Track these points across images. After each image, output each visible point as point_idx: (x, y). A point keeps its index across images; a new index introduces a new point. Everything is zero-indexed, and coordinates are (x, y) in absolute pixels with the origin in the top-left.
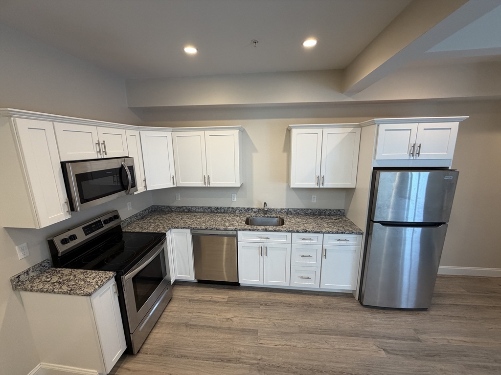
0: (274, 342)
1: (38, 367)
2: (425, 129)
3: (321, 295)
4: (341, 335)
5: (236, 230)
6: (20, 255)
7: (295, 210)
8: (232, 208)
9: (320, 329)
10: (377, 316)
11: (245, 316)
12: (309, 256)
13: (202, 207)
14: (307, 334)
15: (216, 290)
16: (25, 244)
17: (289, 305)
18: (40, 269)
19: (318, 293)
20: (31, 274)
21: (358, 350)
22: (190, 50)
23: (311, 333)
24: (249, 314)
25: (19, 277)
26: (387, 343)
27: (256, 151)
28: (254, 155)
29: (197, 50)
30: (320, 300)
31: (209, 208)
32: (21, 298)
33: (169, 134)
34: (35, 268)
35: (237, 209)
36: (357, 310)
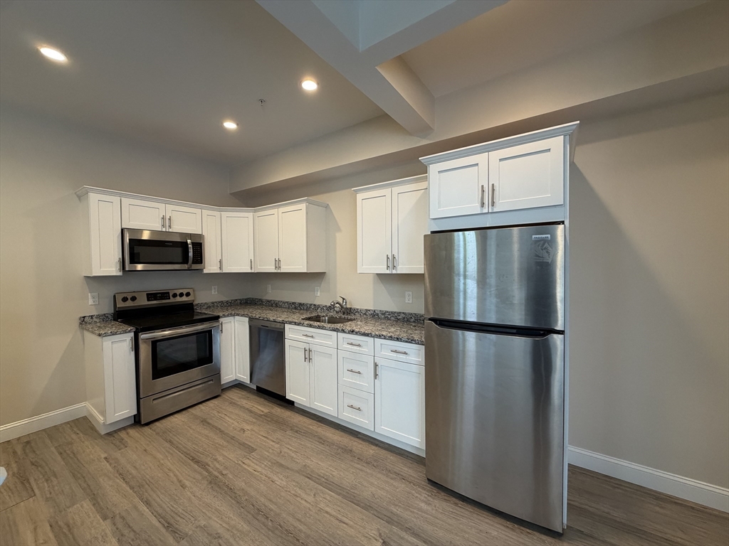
0: (256, 466)
1: (83, 404)
2: (500, 160)
3: (379, 446)
4: (345, 497)
5: (283, 323)
6: (91, 302)
7: (384, 313)
8: (315, 305)
9: (326, 479)
10: (437, 502)
11: (262, 433)
12: (359, 373)
13: (287, 302)
14: (304, 477)
15: (266, 402)
16: (96, 294)
17: (322, 441)
18: (104, 318)
19: (377, 443)
20: (95, 319)
21: (344, 523)
22: (230, 125)
23: (308, 478)
24: (268, 433)
25: (84, 317)
26: (402, 538)
27: (339, 230)
28: (338, 235)
29: (238, 125)
30: (371, 451)
31: (293, 303)
32: (83, 336)
33: (251, 215)
34: (98, 316)
35: (319, 306)
36: (410, 482)
